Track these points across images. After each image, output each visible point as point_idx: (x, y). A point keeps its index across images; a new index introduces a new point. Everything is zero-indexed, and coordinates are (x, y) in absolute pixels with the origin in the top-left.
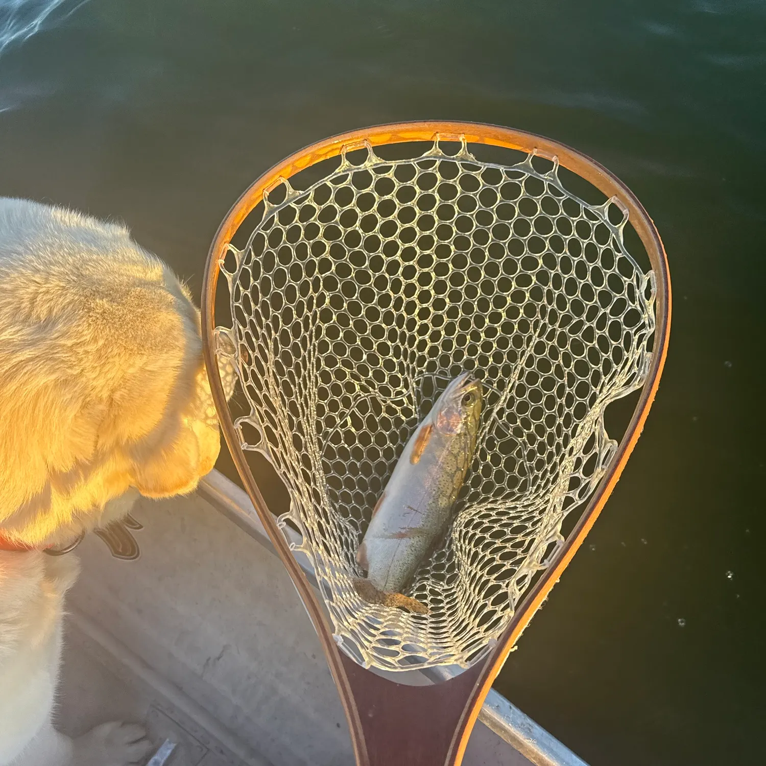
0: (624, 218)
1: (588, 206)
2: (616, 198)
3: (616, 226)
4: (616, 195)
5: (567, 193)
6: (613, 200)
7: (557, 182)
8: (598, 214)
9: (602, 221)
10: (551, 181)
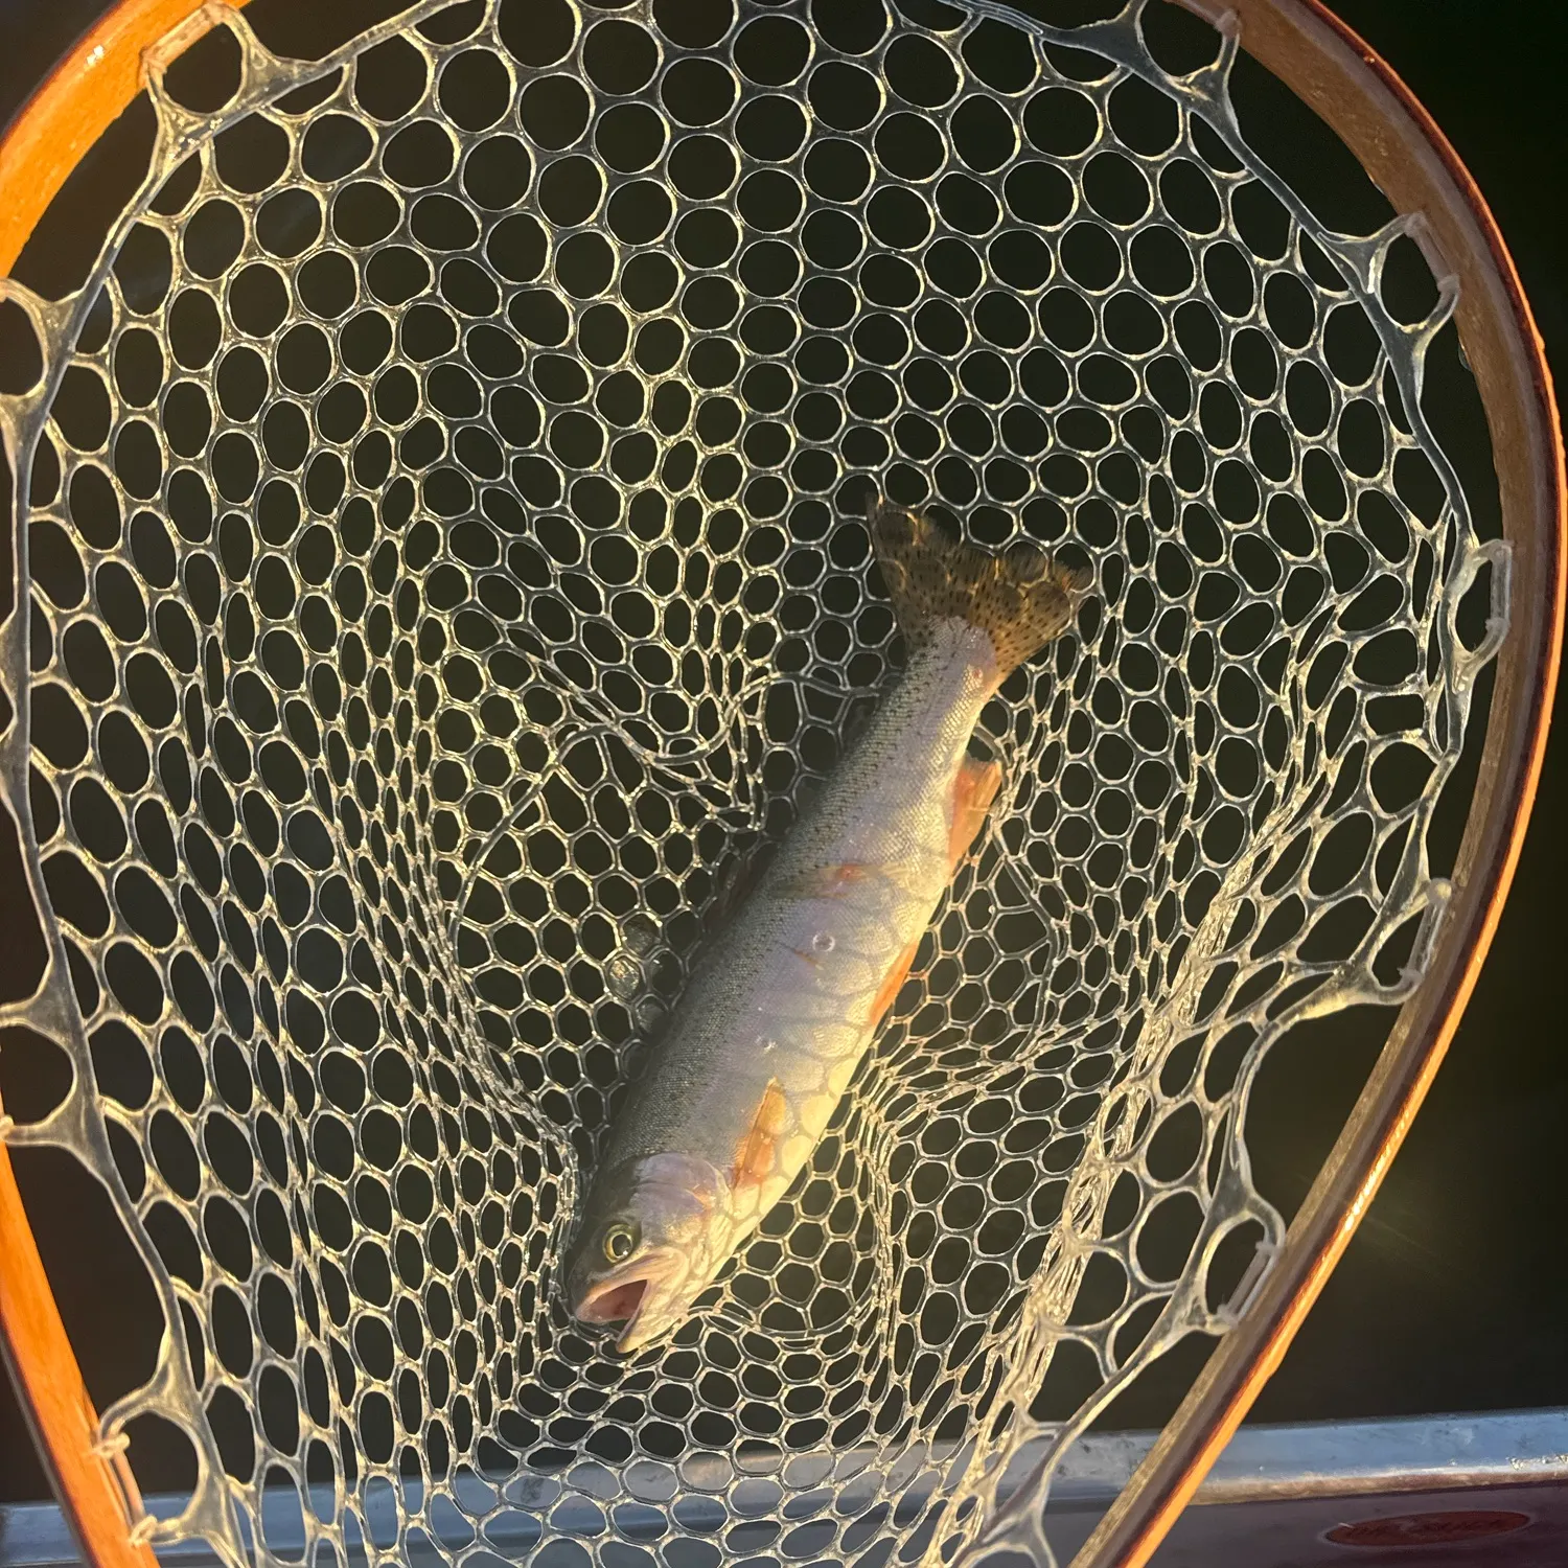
0: (1442, 302)
1: (1315, 229)
2: (1423, 221)
3: (1408, 329)
4: (1424, 207)
5: (1253, 163)
6: (1410, 224)
7: (1224, 115)
8: (1347, 268)
9: (1358, 299)
10: (1202, 106)
